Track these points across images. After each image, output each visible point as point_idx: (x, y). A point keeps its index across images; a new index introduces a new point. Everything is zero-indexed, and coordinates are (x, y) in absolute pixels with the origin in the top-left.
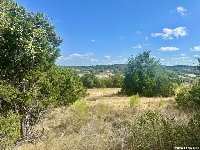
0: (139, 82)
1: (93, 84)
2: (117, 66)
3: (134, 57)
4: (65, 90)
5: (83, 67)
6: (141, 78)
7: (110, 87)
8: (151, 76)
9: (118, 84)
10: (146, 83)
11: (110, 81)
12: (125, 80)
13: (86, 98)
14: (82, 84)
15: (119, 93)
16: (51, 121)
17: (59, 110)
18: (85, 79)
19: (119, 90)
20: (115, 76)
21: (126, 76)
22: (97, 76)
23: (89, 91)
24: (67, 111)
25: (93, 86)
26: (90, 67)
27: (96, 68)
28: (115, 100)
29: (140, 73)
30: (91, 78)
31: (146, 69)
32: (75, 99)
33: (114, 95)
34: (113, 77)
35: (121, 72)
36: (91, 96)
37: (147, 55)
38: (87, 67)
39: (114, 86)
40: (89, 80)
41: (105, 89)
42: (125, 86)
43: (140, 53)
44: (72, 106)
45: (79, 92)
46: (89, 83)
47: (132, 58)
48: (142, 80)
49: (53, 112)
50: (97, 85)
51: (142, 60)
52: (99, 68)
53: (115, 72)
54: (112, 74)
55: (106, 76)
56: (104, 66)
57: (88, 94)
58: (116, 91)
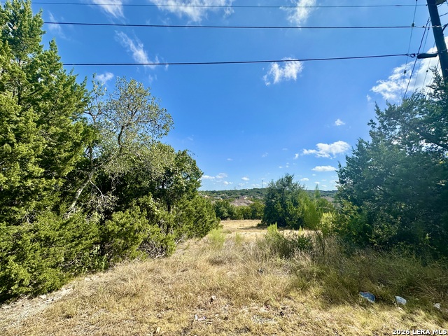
0: (282, 211)
1: (227, 214)
2: (258, 191)
3: (275, 181)
4: (198, 220)
5: (213, 192)
6: (284, 206)
7: (249, 219)
8: (296, 204)
9: (258, 215)
10: (290, 212)
11: (247, 210)
12: (266, 210)
13: (220, 230)
14: (214, 213)
15: (259, 225)
16: (186, 251)
17: (192, 241)
18: (217, 208)
19: (259, 222)
20: (254, 204)
21: (267, 204)
22: (231, 204)
23: (222, 222)
24: (200, 242)
25: (227, 217)
26: (223, 192)
27: (230, 193)
28: (254, 233)
29: (282, 201)
30: (224, 206)
31: (290, 196)
32: (208, 230)
33: (252, 227)
34: (251, 206)
35: (262, 198)
36: (225, 229)
37: (289, 179)
38: (219, 192)
39: (253, 217)
40: (222, 209)
41: (242, 221)
42: (266, 216)
43: (281, 178)
44: (204, 238)
45: (213, 222)
46: (222, 213)
47: (272, 183)
48: (285, 209)
49: (186, 244)
50: (232, 216)
51: (284, 185)
52: (234, 193)
53: (255, 199)
54: (251, 202)
55: (243, 204)
56: (240, 191)
57: (222, 226)
58: (255, 223)
